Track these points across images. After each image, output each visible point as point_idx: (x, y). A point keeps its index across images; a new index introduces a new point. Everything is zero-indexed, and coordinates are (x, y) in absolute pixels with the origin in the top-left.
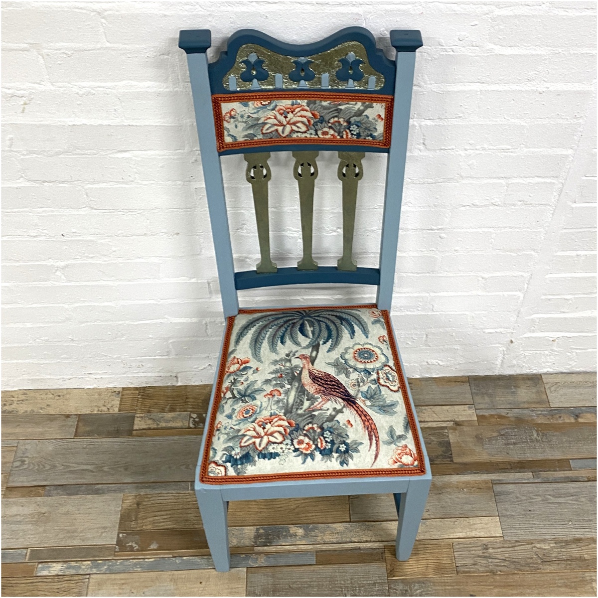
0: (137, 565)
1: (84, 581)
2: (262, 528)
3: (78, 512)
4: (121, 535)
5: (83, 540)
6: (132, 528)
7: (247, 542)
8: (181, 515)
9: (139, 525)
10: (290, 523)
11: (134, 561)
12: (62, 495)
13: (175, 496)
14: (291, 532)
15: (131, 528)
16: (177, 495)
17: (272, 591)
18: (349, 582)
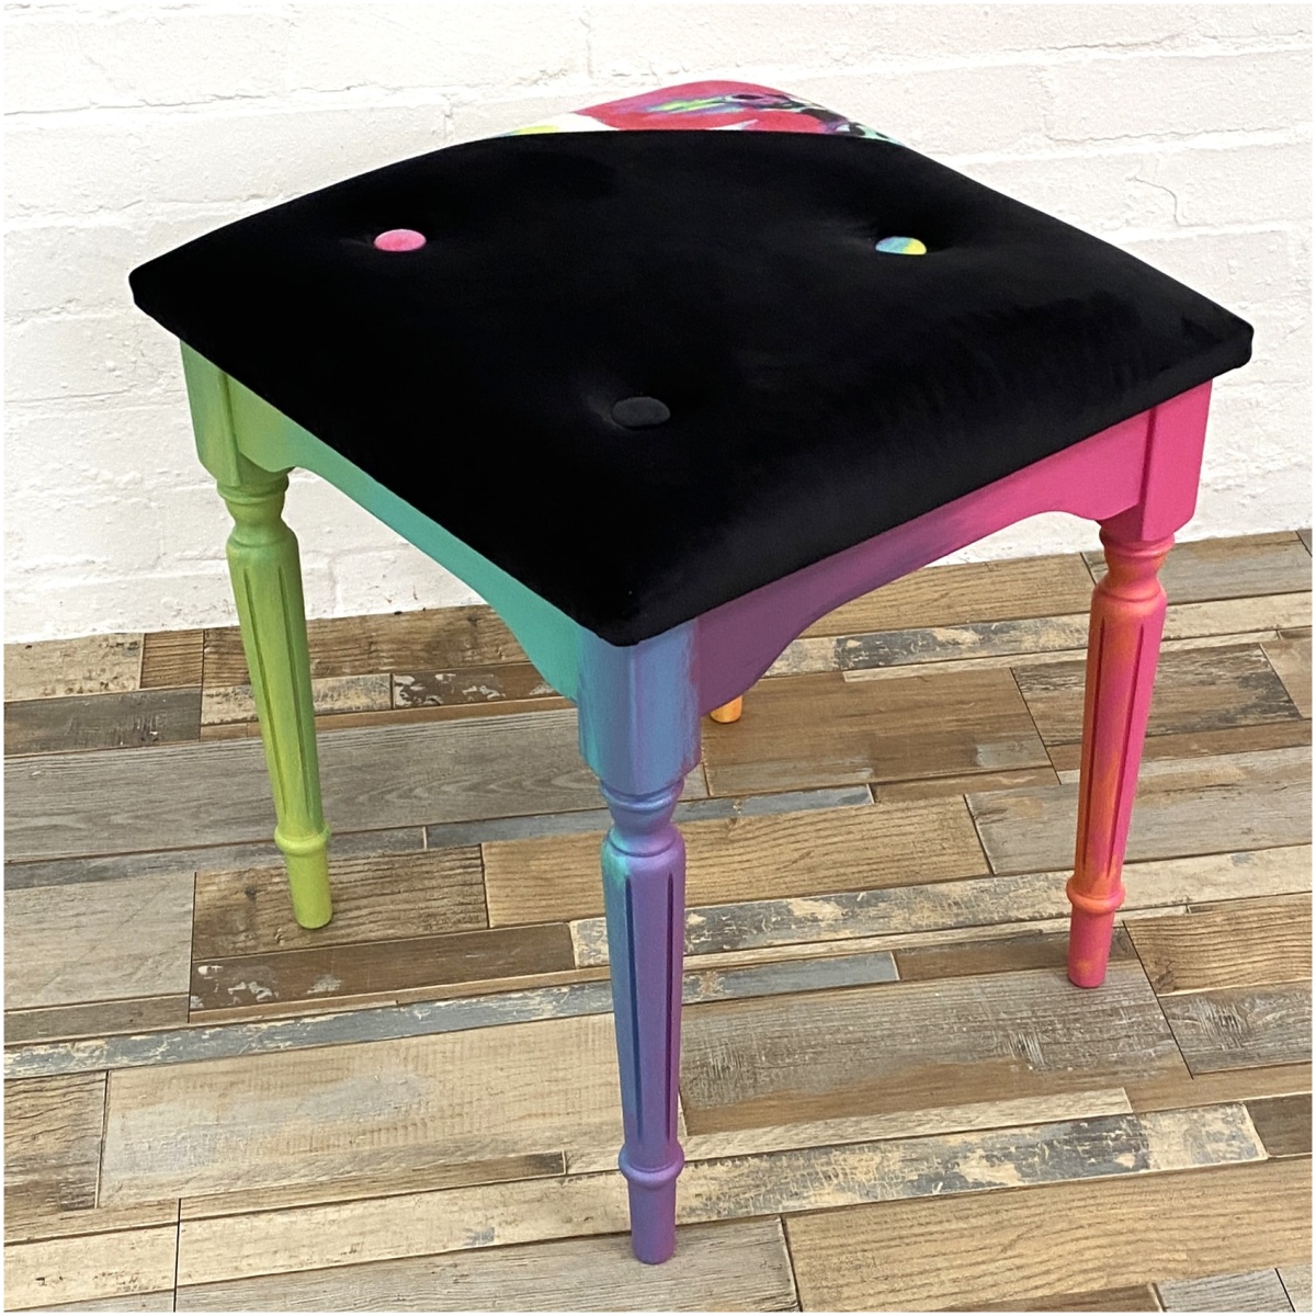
0: (275, 1034)
4: (203, 970)
6: (241, 949)
8: (412, 906)
9: (265, 940)
13: (377, 863)
14: (797, 913)
15: (234, 949)
16: (386, 859)
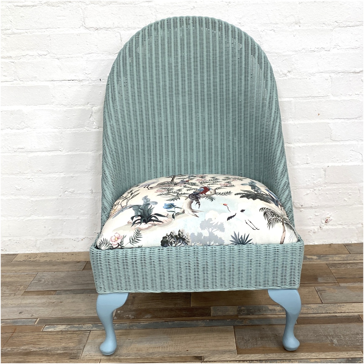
0: (133, 326)
1: (85, 334)
2: (243, 307)
3: (84, 301)
4: (119, 312)
5: (86, 314)
6: (129, 308)
7: (232, 313)
8: (172, 302)
9: (135, 307)
10: (268, 304)
11: (131, 324)
12: (70, 294)
14: (270, 308)
15: (127, 308)
17: (260, 338)
18: (332, 333)
